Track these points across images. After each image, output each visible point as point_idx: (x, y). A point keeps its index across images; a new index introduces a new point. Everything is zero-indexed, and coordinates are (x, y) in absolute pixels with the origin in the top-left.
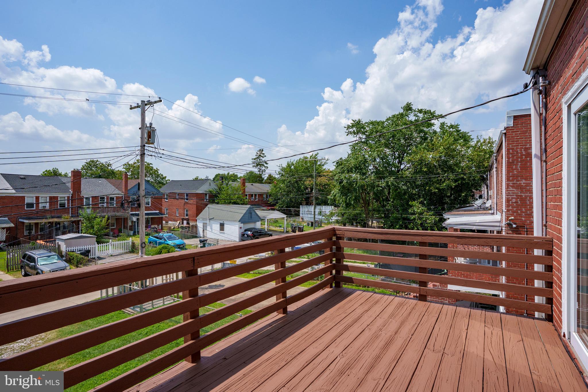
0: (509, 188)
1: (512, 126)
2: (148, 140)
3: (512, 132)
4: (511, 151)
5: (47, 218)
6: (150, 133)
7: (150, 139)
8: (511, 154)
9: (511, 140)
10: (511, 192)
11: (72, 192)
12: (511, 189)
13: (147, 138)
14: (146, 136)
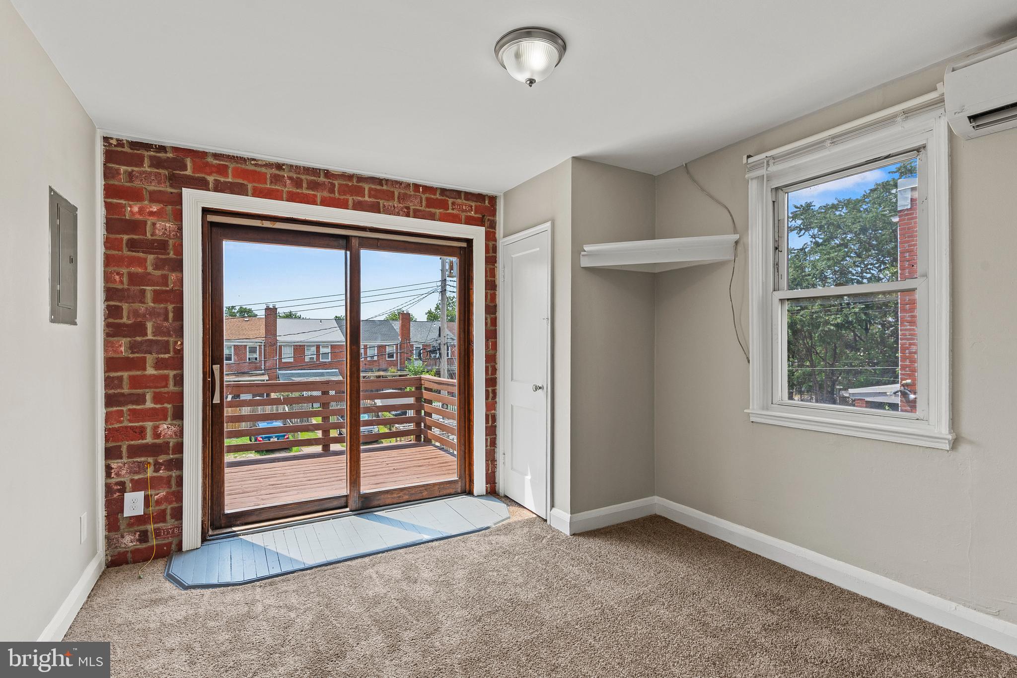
0: (906, 326)
1: (909, 207)
2: (450, 272)
3: (909, 219)
4: (907, 255)
5: (373, 371)
6: (453, 264)
7: (452, 271)
8: (907, 261)
9: (907, 235)
10: (907, 333)
11: (400, 339)
12: (909, 327)
13: (449, 270)
14: (447, 267)
